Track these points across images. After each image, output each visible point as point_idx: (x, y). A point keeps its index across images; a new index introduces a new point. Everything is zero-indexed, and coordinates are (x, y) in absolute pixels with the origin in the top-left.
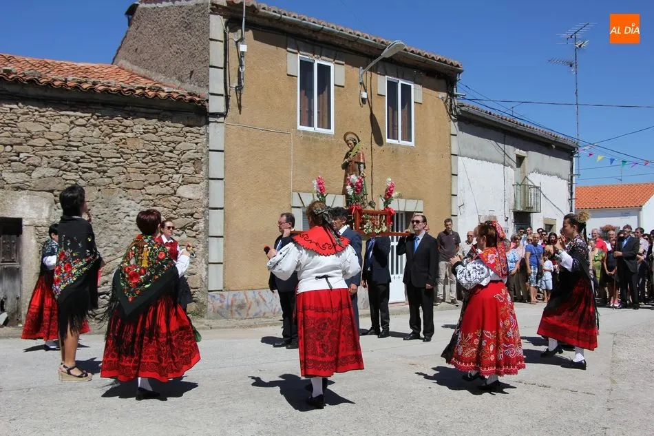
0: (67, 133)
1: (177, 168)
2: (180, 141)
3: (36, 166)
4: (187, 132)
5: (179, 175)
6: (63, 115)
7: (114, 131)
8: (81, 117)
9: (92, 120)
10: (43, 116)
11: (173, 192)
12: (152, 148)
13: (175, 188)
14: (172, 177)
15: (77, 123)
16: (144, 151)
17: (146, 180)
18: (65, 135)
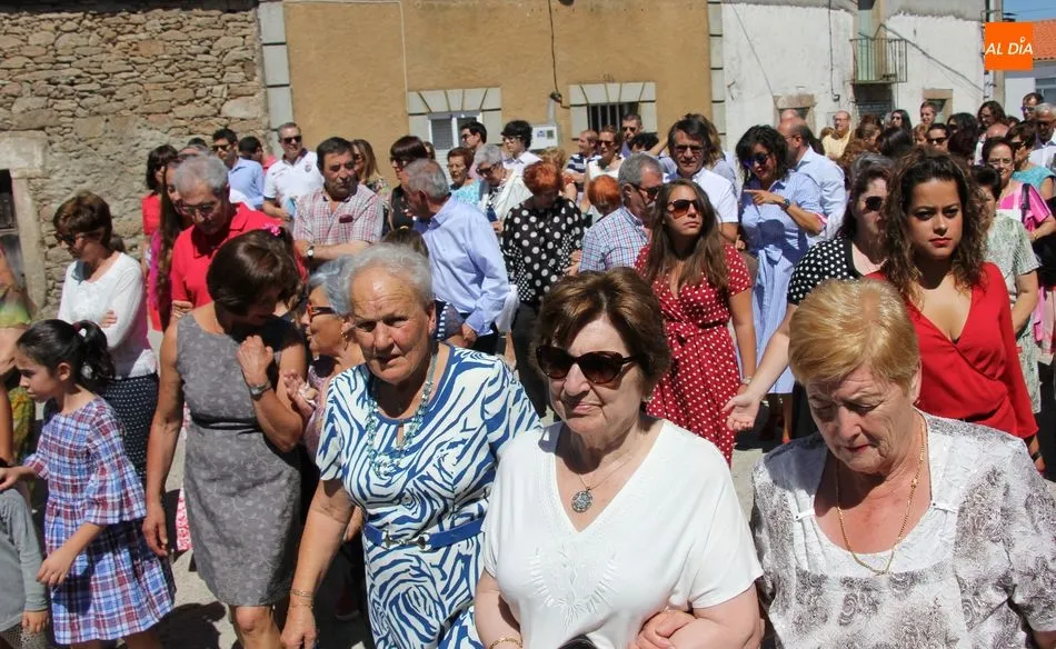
0: (53, 45)
1: (218, 76)
2: (217, 35)
3: (15, 97)
4: (228, 21)
5: (220, 88)
6: (44, 20)
7: (119, 33)
8: (69, 19)
9: (86, 22)
10: (17, 25)
11: (216, 111)
12: (178, 50)
13: (219, 106)
14: (211, 91)
15: (65, 28)
16: (165, 57)
17: (173, 99)
18: (50, 47)
